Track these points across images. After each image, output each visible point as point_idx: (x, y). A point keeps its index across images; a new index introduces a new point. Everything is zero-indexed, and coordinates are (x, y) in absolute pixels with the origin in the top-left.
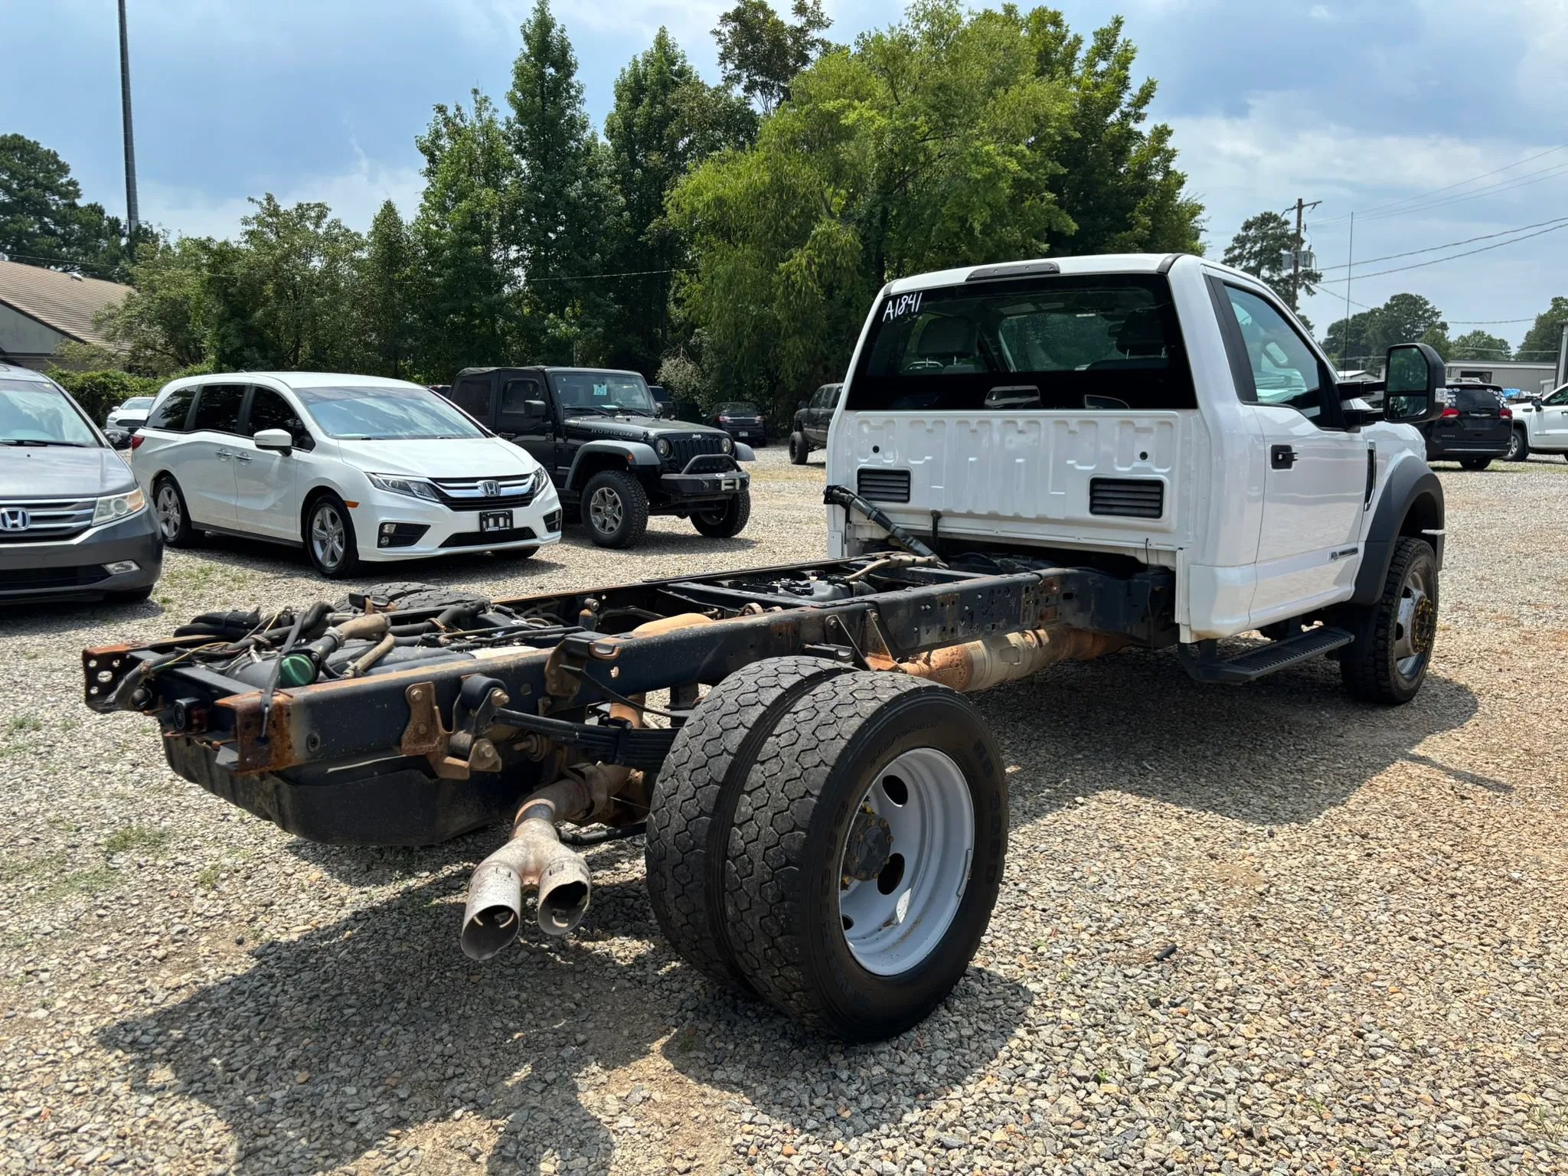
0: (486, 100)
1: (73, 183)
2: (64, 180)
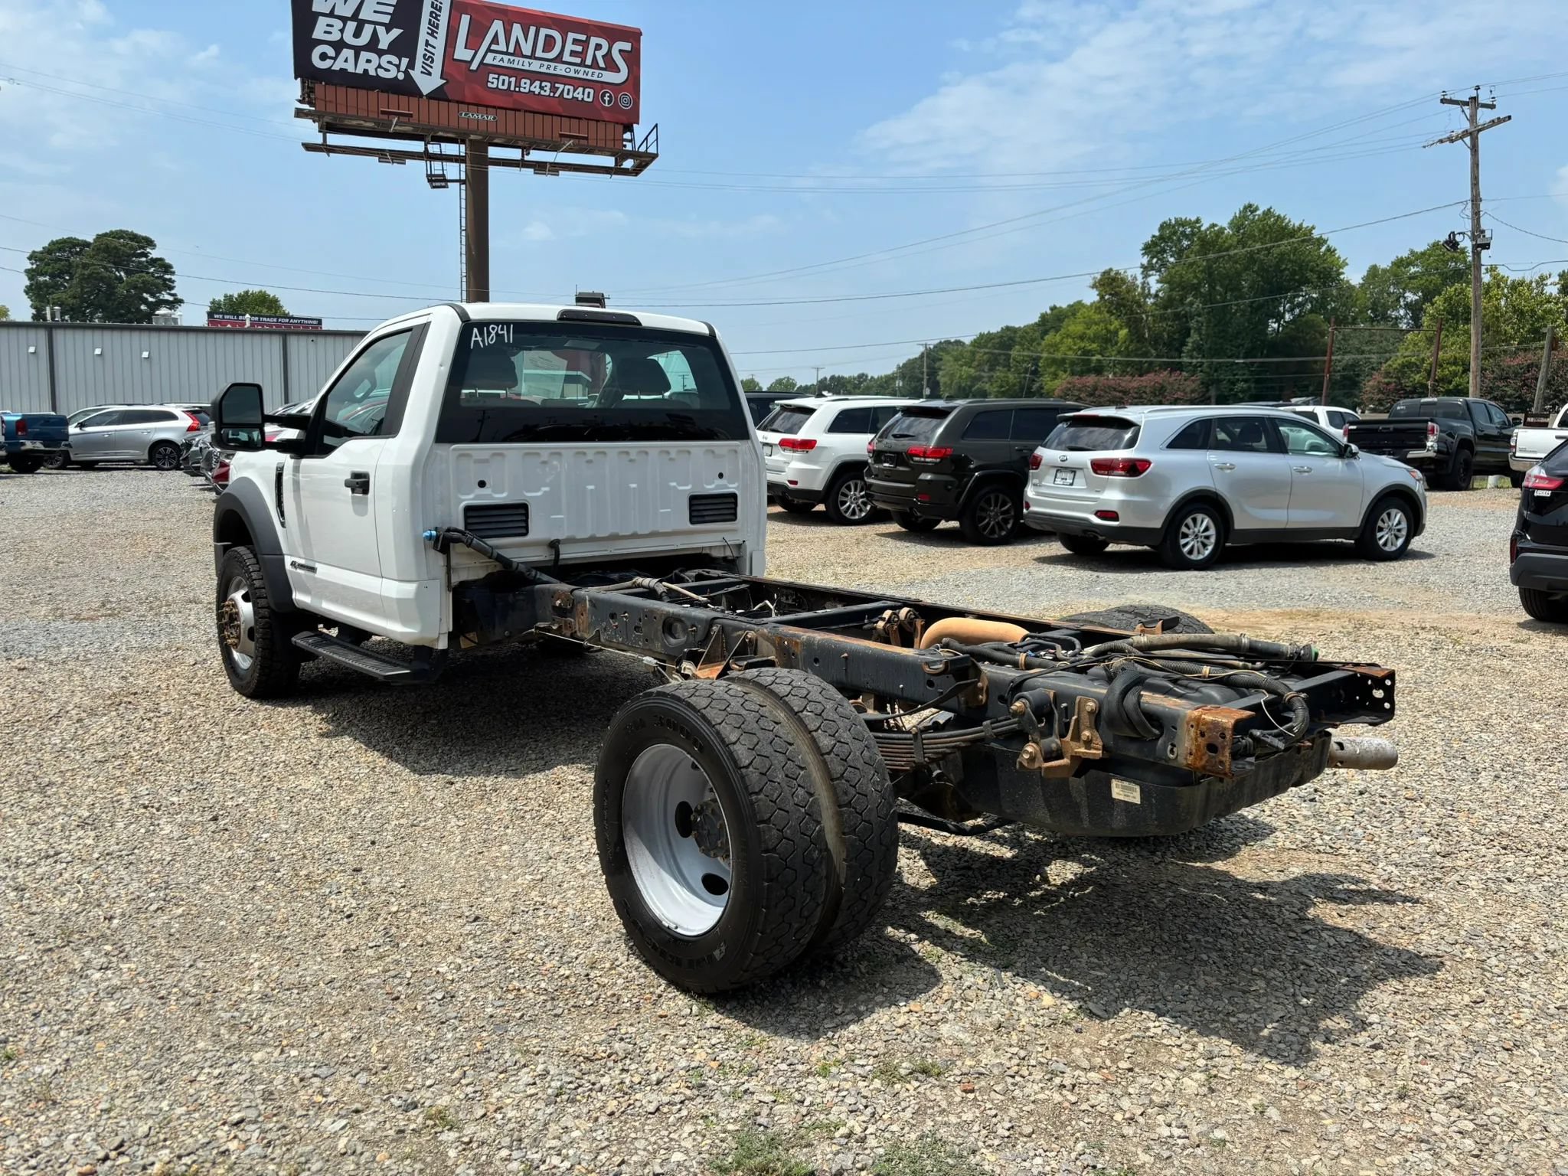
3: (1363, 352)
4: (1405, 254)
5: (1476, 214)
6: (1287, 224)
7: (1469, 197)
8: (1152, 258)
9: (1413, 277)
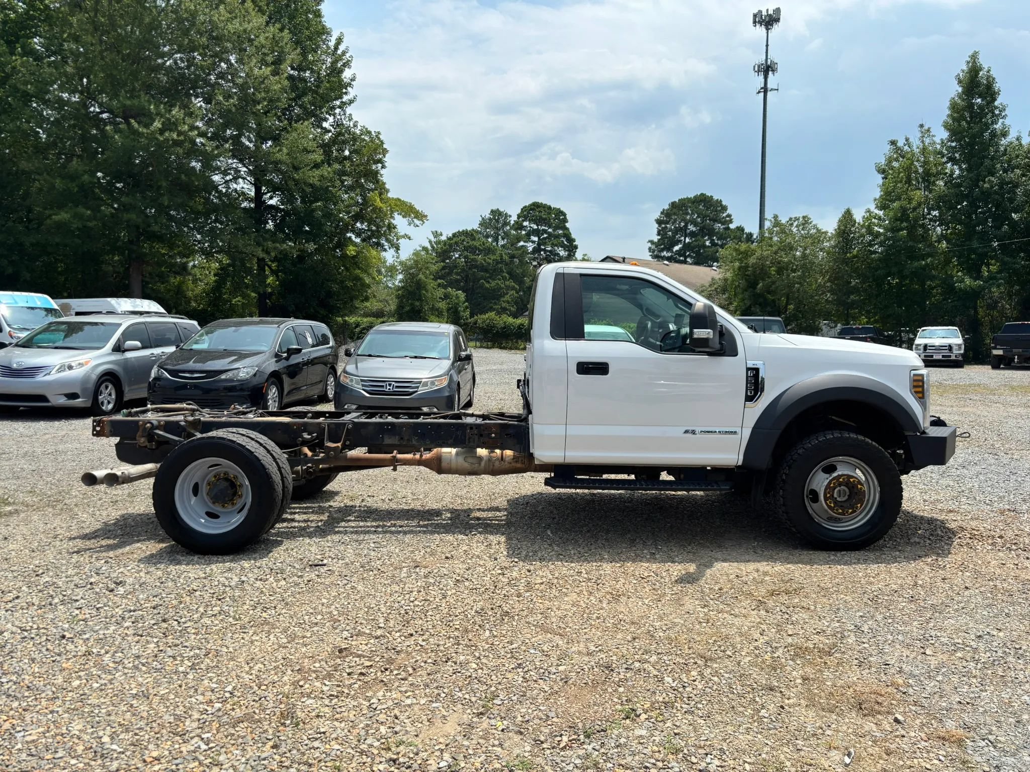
0: (928, 130)
1: (729, 216)
2: (724, 215)
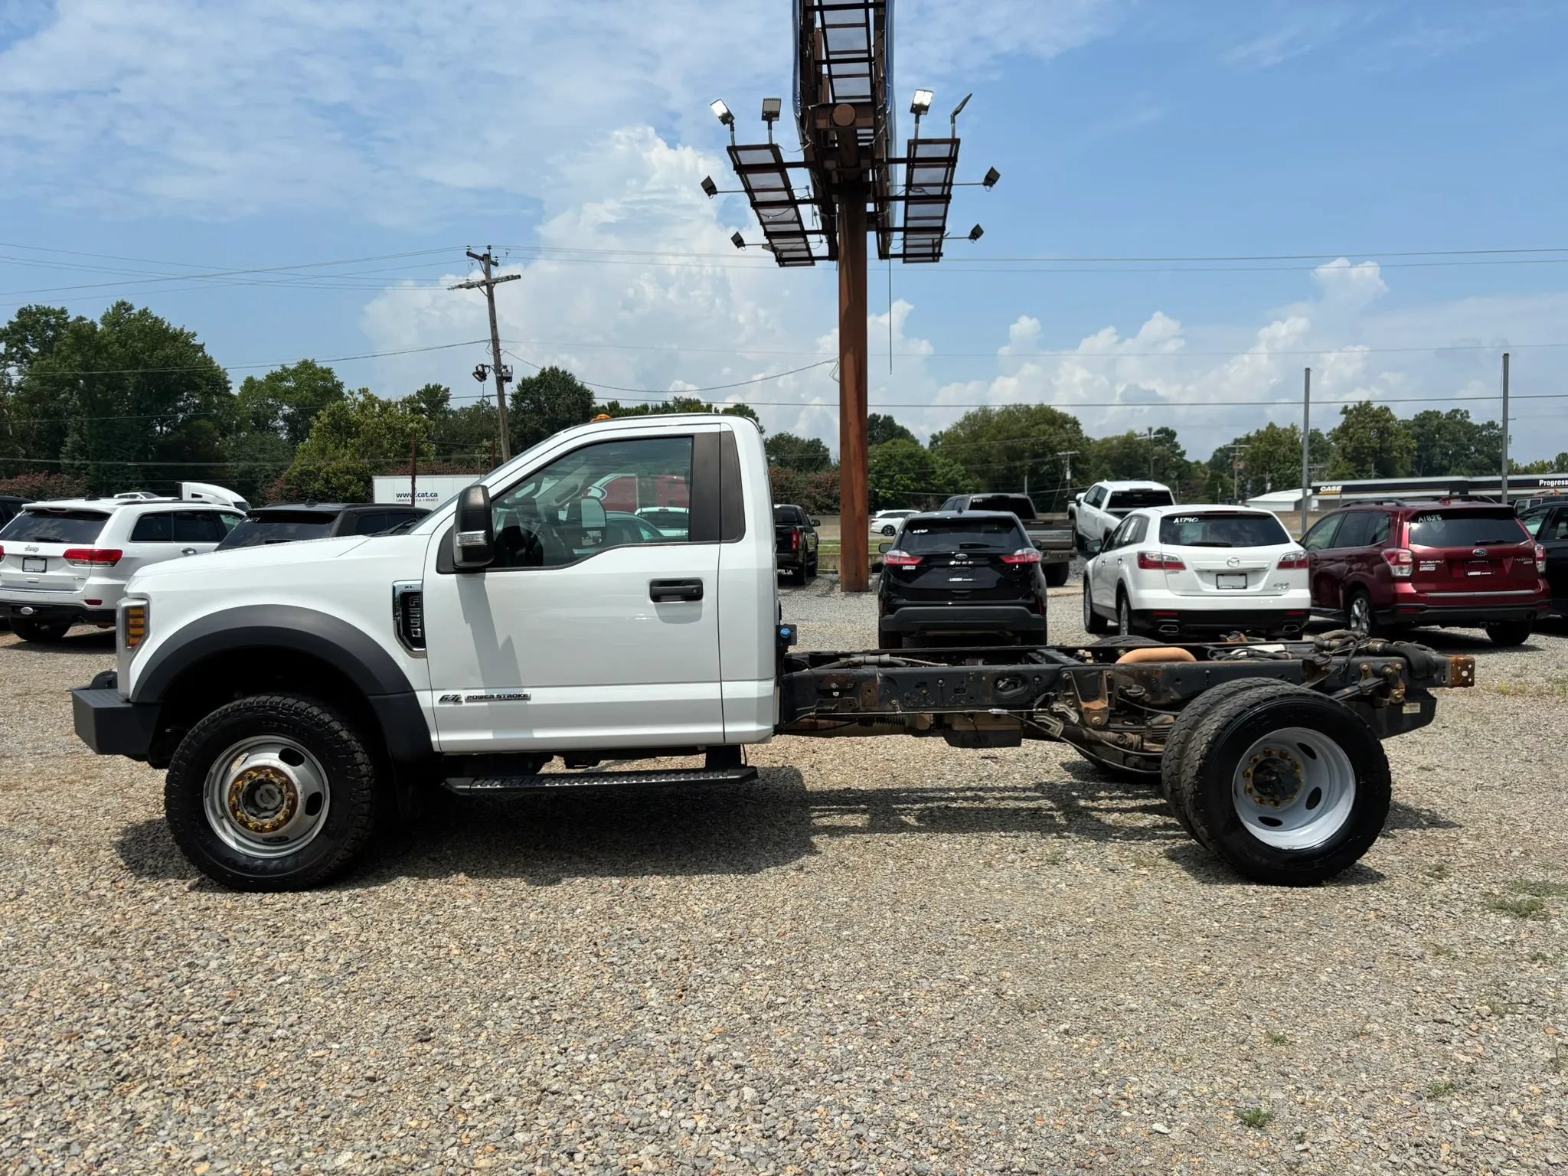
3: (257, 460)
4: (279, 369)
5: (497, 352)
6: (167, 328)
7: (490, 337)
8: (12, 346)
9: (288, 391)
